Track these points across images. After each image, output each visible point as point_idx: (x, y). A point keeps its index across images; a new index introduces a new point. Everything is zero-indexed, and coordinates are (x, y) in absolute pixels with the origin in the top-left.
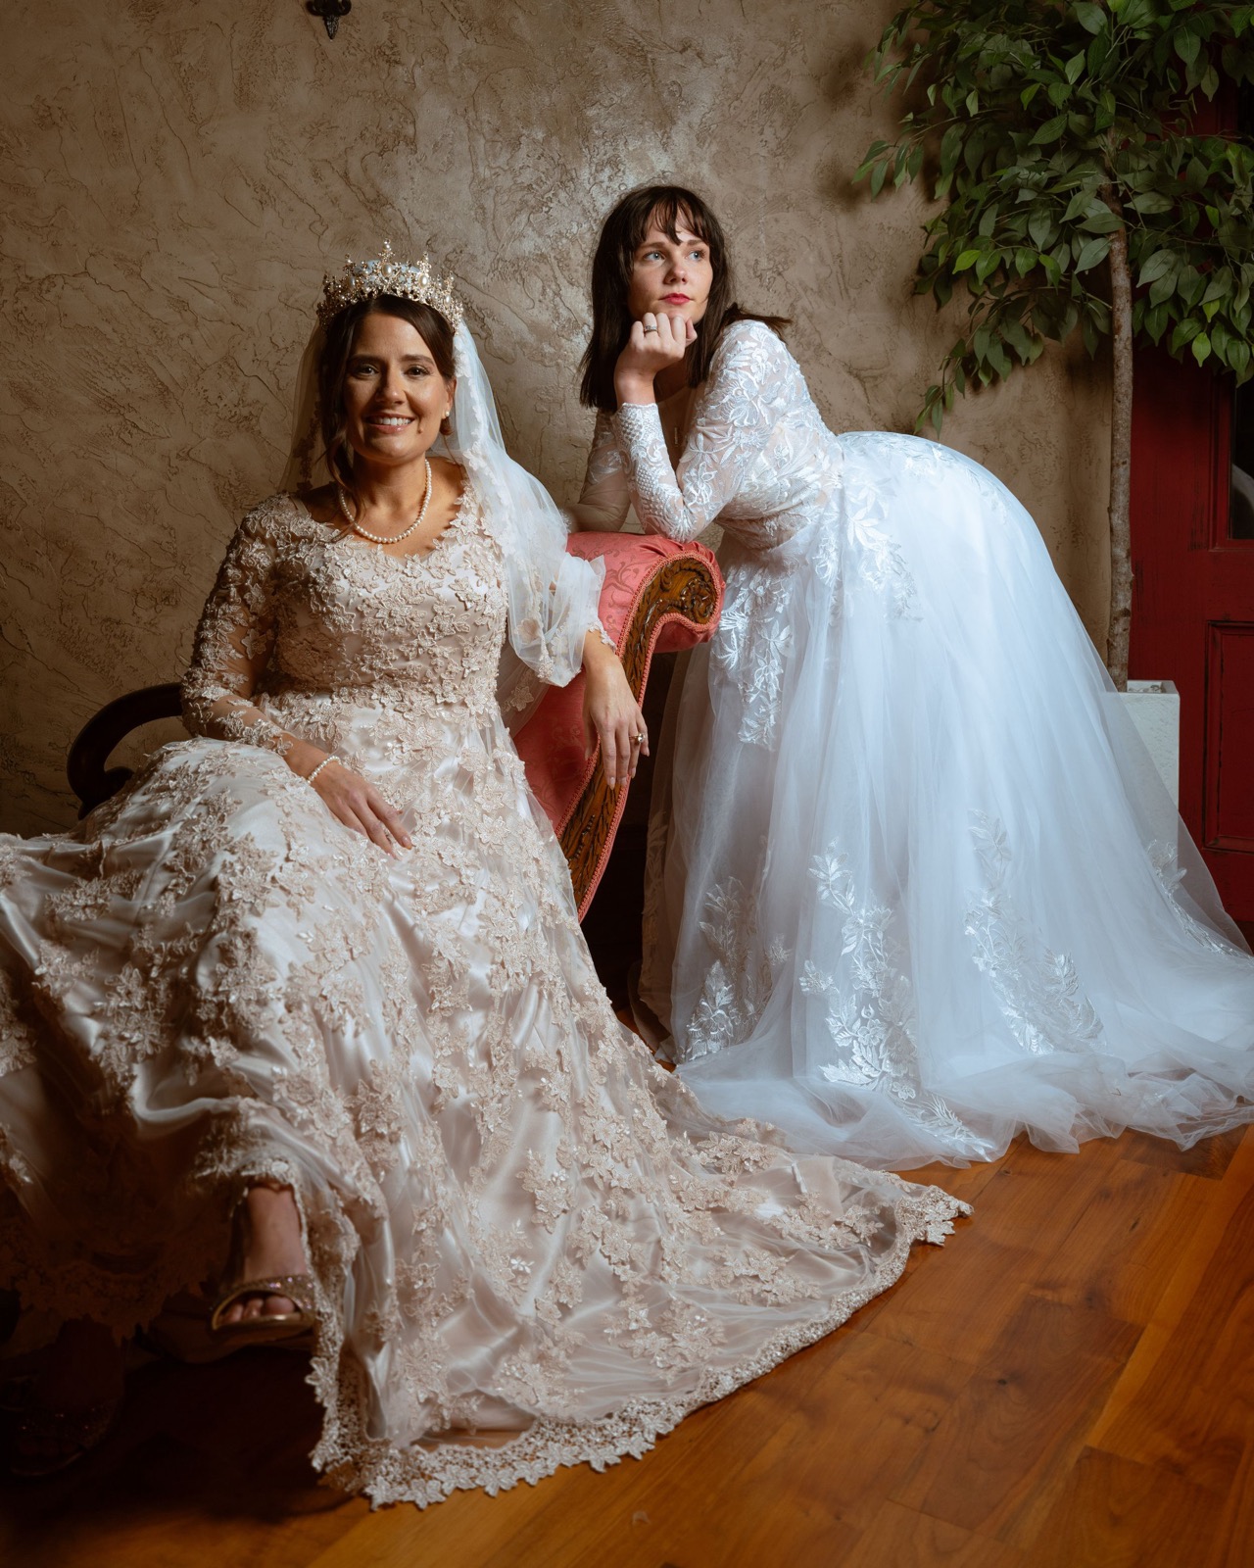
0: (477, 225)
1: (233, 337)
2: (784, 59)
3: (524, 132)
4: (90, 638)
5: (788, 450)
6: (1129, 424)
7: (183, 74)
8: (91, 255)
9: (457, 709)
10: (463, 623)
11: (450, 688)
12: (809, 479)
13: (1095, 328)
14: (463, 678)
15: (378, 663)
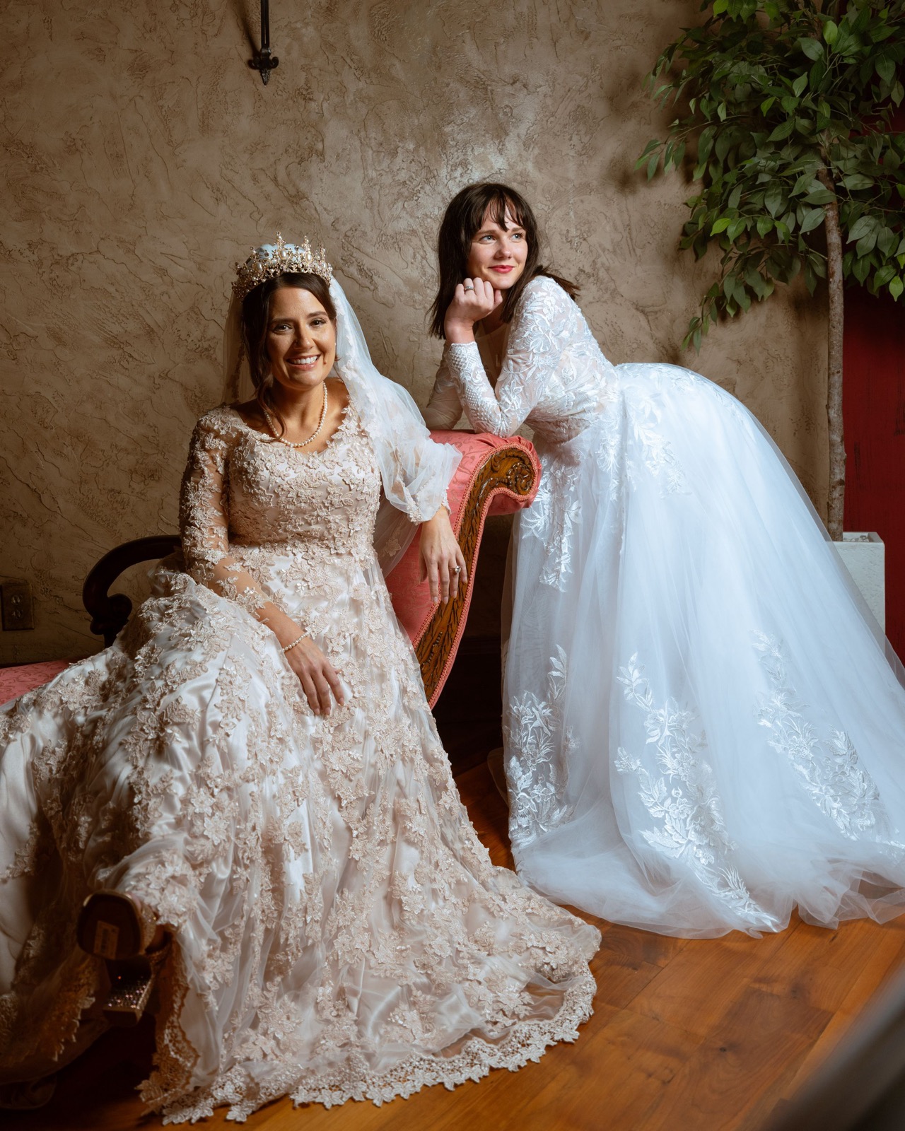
0: (367, 210)
1: (197, 293)
2: (586, 87)
3: (400, 144)
4: (101, 504)
5: (573, 371)
6: (842, 344)
7: (164, 113)
8: (102, 239)
9: (346, 558)
10: (348, 499)
11: (341, 544)
12: (589, 393)
13: (815, 274)
14: (349, 536)
15: (290, 527)
